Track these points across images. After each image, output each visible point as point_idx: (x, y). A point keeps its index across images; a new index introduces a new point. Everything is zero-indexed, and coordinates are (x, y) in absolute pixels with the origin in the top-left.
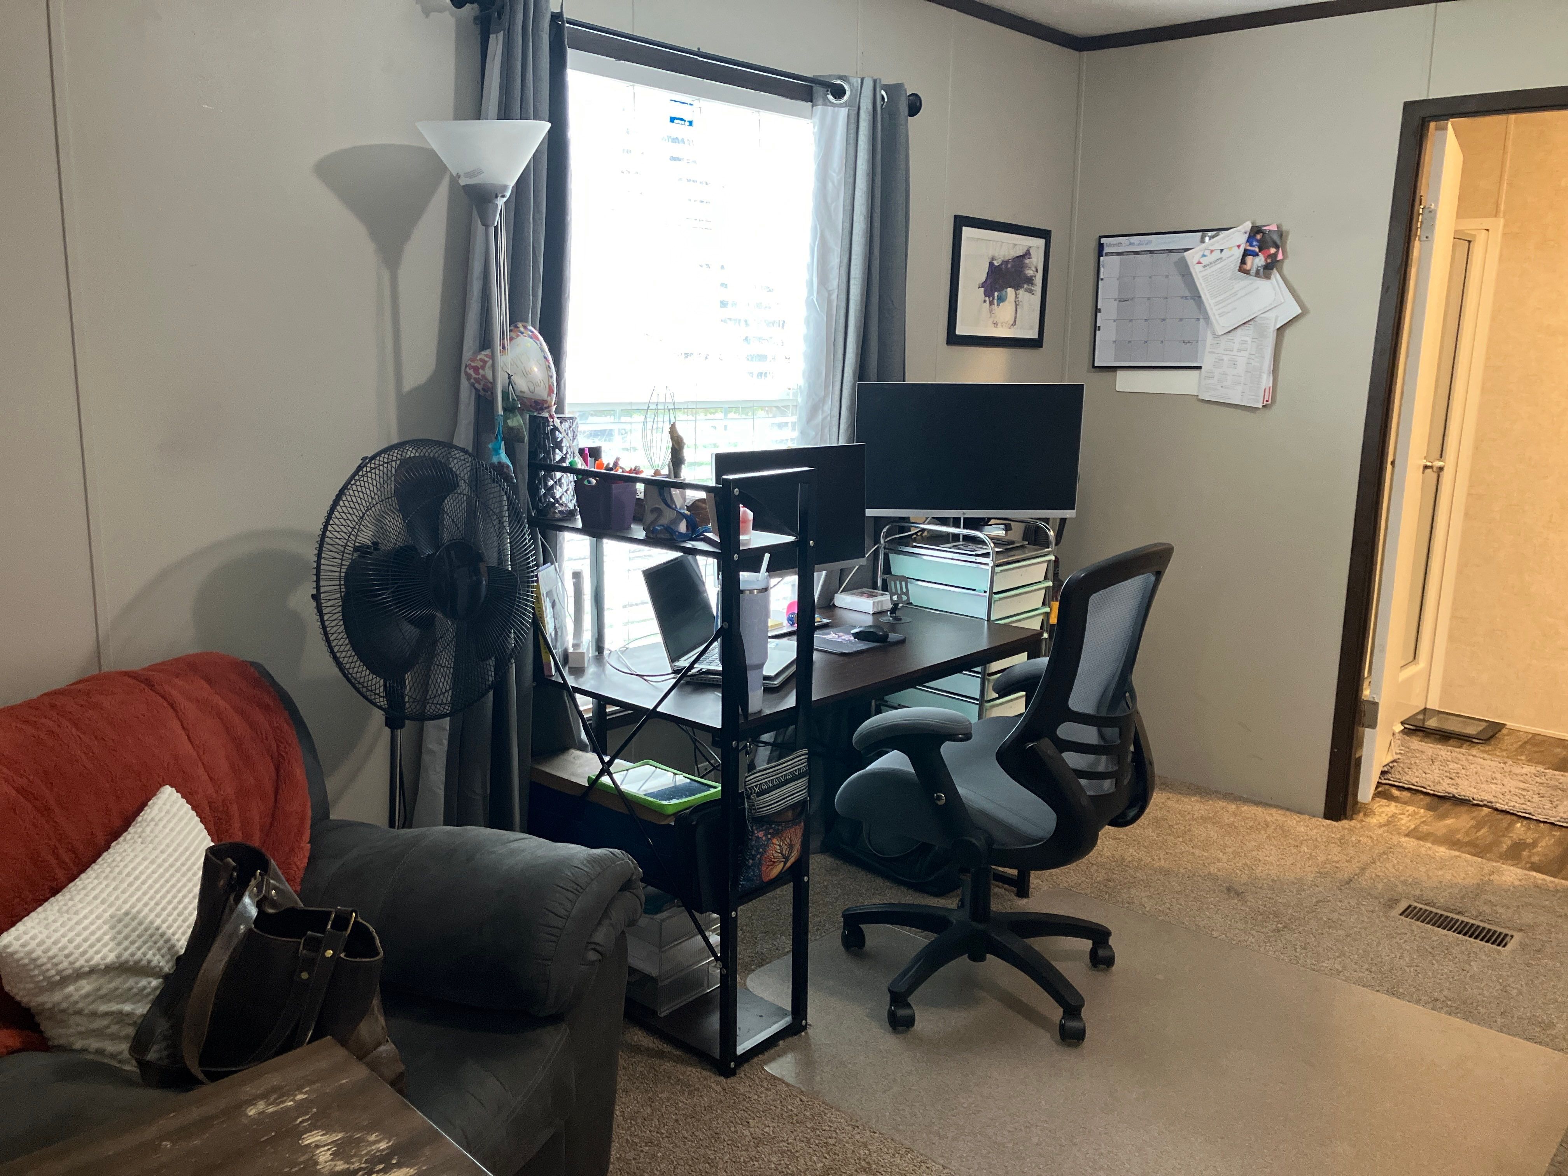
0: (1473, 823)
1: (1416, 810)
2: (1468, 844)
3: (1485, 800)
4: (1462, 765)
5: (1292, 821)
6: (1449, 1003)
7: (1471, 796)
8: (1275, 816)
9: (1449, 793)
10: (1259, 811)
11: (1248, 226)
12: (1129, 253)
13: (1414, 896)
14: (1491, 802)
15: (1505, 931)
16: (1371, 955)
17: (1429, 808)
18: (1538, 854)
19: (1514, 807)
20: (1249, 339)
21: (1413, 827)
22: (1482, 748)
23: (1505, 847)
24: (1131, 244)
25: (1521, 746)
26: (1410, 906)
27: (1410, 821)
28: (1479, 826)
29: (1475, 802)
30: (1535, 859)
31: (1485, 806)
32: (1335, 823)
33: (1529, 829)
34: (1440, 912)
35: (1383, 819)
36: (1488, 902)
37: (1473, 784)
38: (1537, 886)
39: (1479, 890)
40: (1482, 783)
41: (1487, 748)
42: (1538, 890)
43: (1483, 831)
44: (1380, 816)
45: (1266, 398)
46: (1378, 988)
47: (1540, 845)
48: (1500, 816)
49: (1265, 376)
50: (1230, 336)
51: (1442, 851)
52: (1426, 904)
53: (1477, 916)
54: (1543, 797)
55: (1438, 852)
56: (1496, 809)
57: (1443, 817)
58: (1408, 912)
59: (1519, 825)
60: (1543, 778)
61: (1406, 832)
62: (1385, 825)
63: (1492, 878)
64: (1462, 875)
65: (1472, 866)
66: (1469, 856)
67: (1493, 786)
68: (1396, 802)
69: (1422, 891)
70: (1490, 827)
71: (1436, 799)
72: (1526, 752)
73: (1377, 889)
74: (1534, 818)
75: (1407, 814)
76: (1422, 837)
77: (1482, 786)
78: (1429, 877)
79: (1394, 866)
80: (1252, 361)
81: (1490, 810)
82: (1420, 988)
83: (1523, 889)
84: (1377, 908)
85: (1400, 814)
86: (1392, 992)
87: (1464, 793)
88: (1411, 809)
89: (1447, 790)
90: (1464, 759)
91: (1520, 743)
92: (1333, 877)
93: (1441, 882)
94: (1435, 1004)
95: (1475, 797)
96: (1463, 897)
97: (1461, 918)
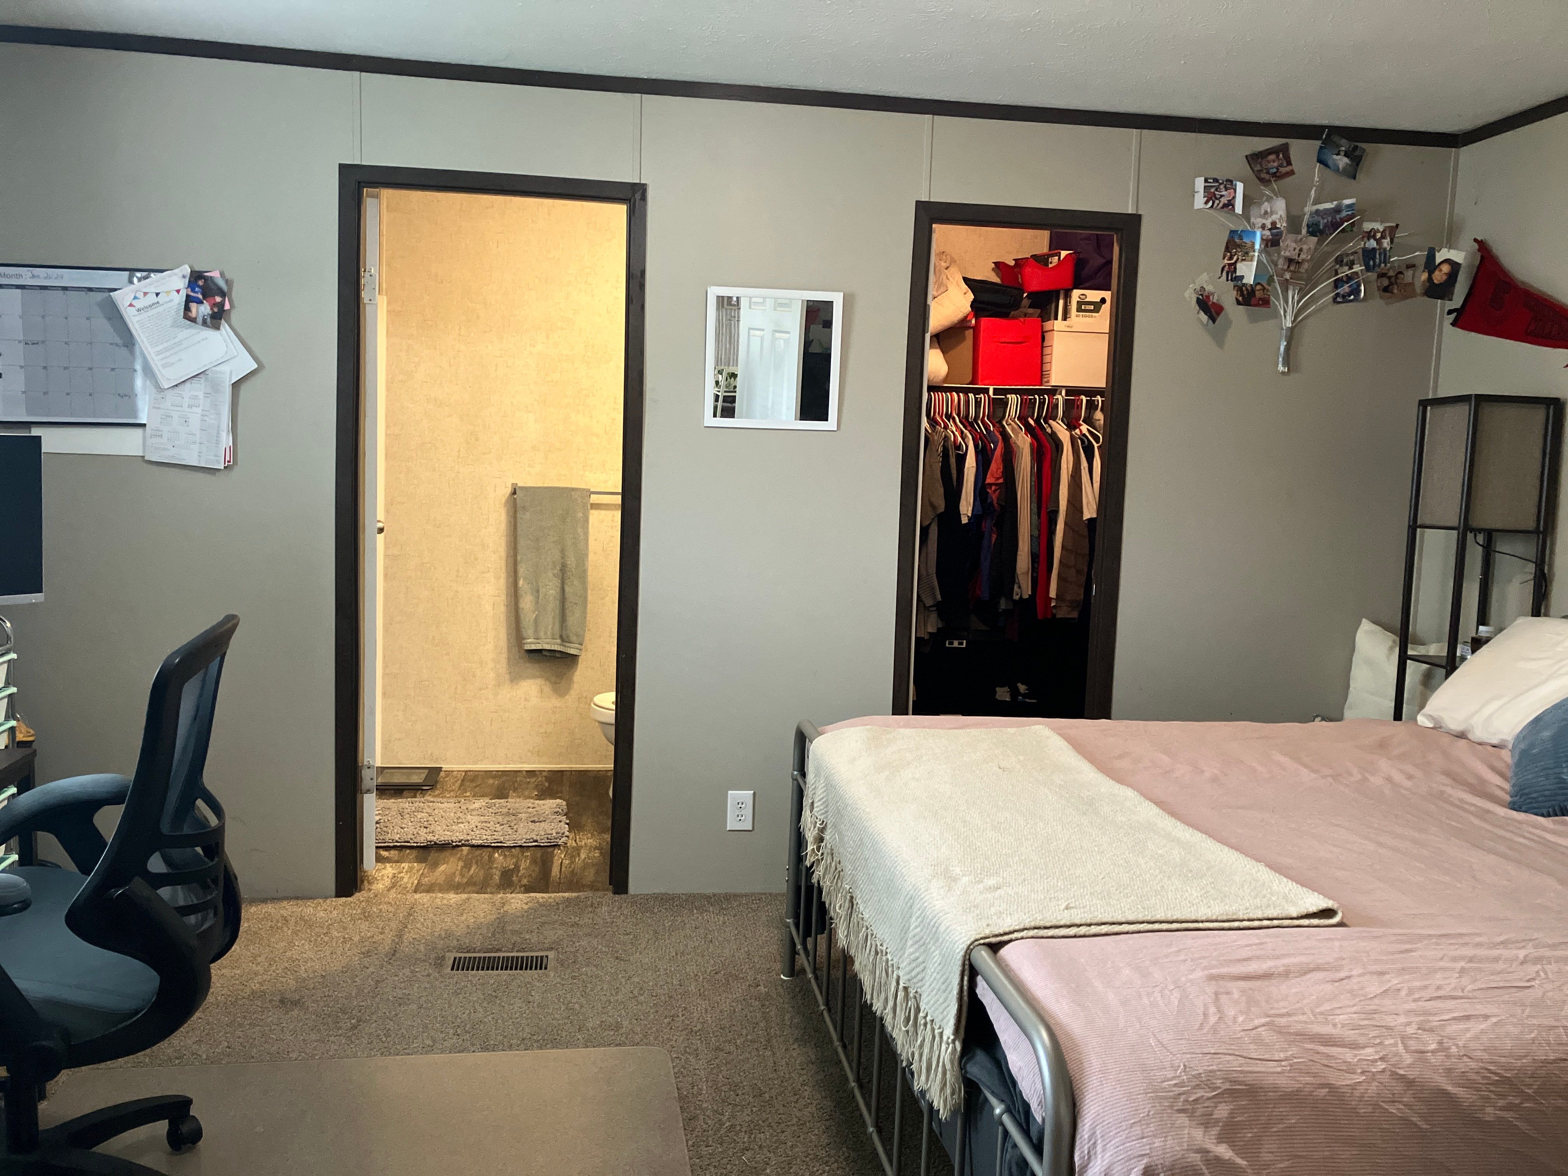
0: (461, 864)
1: (410, 865)
2: (468, 884)
3: (462, 840)
4: (427, 813)
5: (308, 909)
6: (535, 1037)
7: (450, 839)
8: (288, 908)
9: (430, 842)
10: (269, 908)
11: (186, 270)
12: (32, 287)
13: (454, 948)
14: (468, 841)
15: (540, 954)
16: (450, 1018)
17: (420, 860)
18: (524, 876)
19: (486, 839)
20: (201, 395)
21: (416, 882)
22: (432, 794)
23: (497, 878)
24: (33, 276)
25: (461, 785)
26: (455, 958)
27: (410, 877)
28: (467, 866)
29: (454, 844)
30: (525, 881)
31: (463, 845)
32: (349, 899)
33: (505, 856)
34: (482, 955)
35: (387, 882)
36: (513, 932)
37: (445, 827)
38: (541, 905)
39: (501, 923)
40: (452, 825)
41: (437, 792)
42: (544, 908)
43: (473, 869)
44: (382, 879)
45: (228, 459)
46: (473, 1049)
47: (521, 868)
48: (478, 852)
49: (224, 435)
50: (176, 390)
51: (453, 898)
52: (467, 952)
53: (513, 949)
54: (503, 825)
55: (450, 899)
56: (473, 846)
57: (435, 865)
58: (458, 965)
59: (496, 855)
60: (494, 808)
61: (413, 888)
62: (392, 888)
63: (505, 908)
64: (482, 915)
65: (483, 903)
66: (476, 895)
67: (462, 825)
68: (389, 862)
69: (458, 940)
70: (477, 863)
71: (421, 850)
72: (468, 789)
73: (421, 952)
74: (505, 845)
75: (404, 871)
76: (430, 889)
77: (453, 827)
78: (458, 926)
79: (422, 924)
80: (206, 418)
81: (468, 848)
82: (505, 1034)
83: (533, 911)
84: (430, 971)
85: (400, 873)
86: (485, 1049)
87: (442, 839)
88: (406, 865)
89: (429, 839)
90: (426, 807)
91: (459, 782)
92: (376, 954)
93: (468, 926)
94: (526, 1044)
95: (454, 839)
96: (493, 935)
97: (502, 955)
